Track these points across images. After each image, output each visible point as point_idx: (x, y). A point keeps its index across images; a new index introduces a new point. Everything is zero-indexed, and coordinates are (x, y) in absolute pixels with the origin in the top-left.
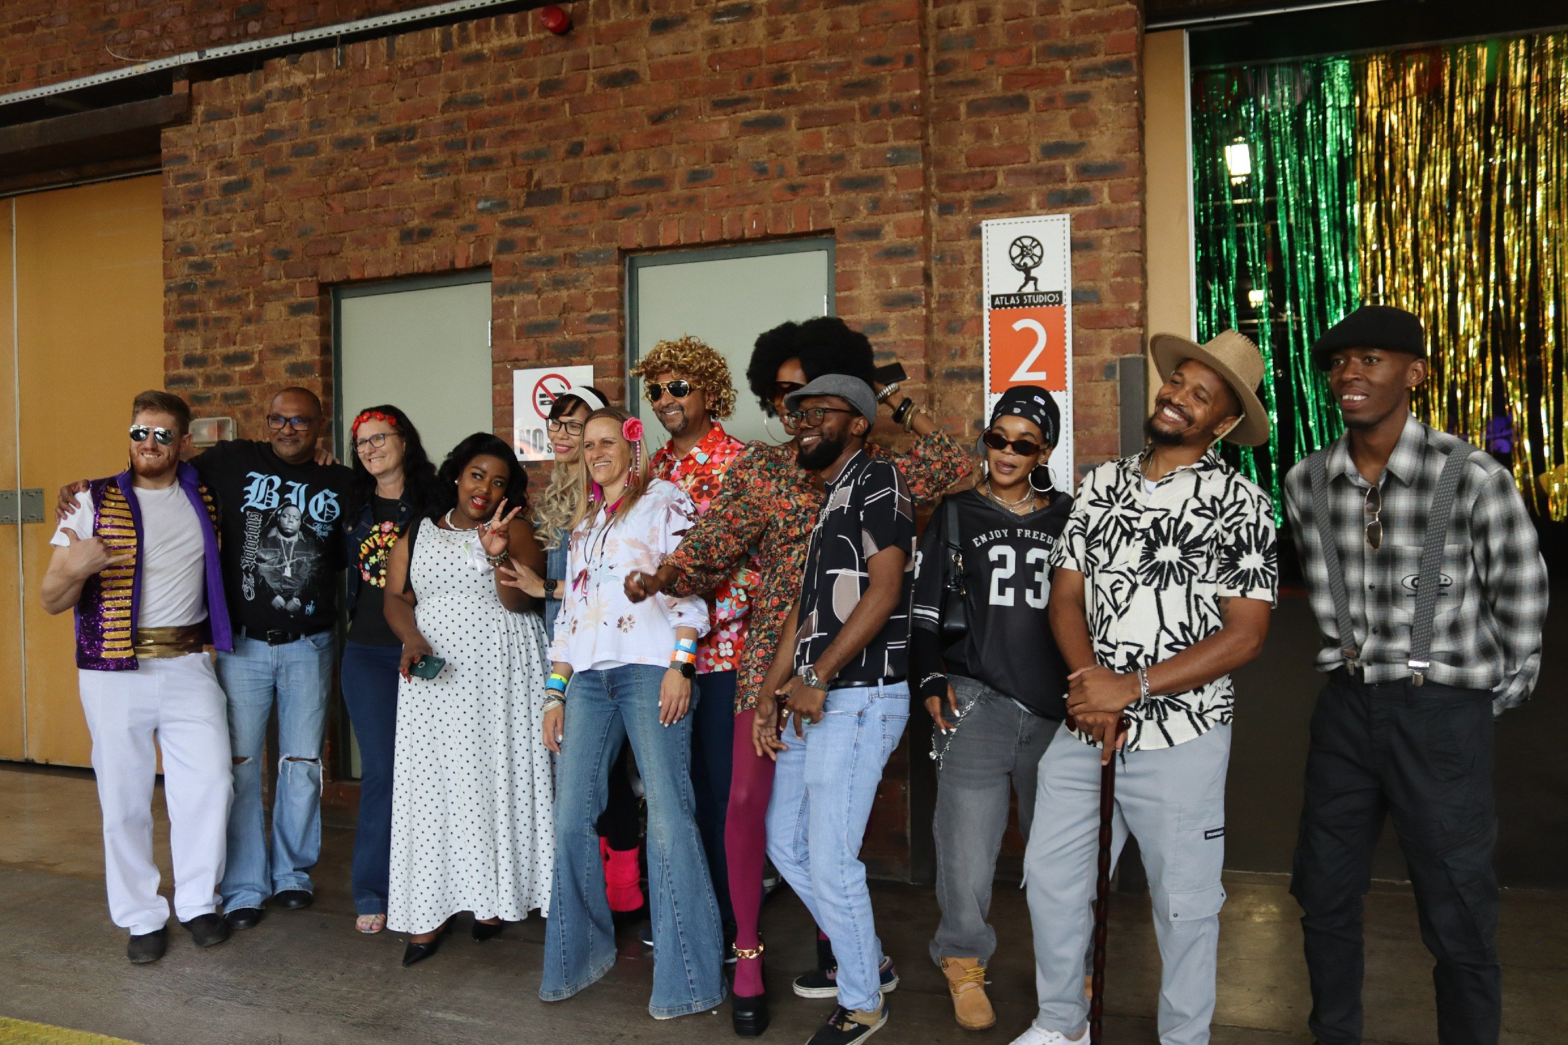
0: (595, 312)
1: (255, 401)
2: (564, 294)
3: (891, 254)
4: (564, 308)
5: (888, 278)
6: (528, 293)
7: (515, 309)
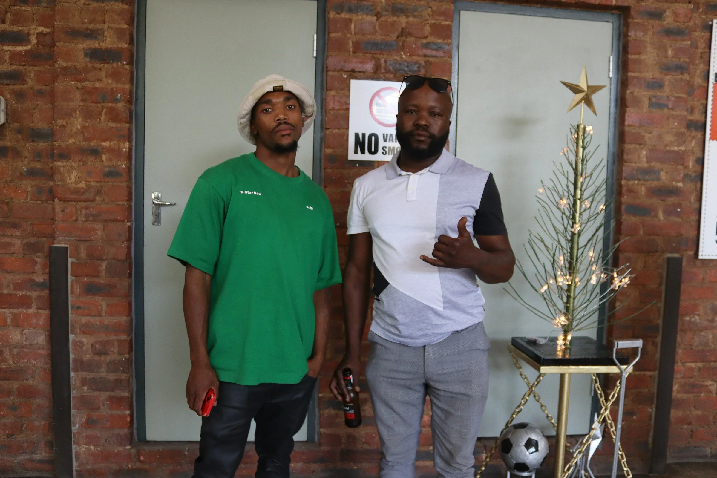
0: (430, 39)
1: (30, 83)
2: (403, 20)
3: (669, 32)
4: (402, 31)
5: (666, 51)
6: (367, 14)
7: (353, 26)
